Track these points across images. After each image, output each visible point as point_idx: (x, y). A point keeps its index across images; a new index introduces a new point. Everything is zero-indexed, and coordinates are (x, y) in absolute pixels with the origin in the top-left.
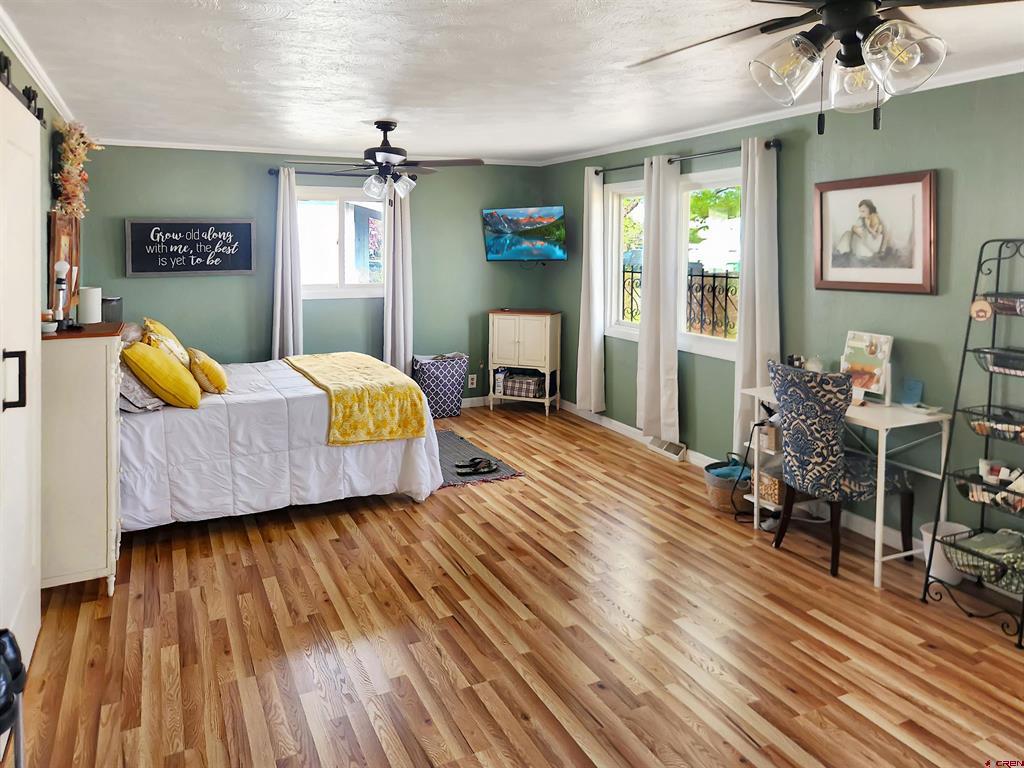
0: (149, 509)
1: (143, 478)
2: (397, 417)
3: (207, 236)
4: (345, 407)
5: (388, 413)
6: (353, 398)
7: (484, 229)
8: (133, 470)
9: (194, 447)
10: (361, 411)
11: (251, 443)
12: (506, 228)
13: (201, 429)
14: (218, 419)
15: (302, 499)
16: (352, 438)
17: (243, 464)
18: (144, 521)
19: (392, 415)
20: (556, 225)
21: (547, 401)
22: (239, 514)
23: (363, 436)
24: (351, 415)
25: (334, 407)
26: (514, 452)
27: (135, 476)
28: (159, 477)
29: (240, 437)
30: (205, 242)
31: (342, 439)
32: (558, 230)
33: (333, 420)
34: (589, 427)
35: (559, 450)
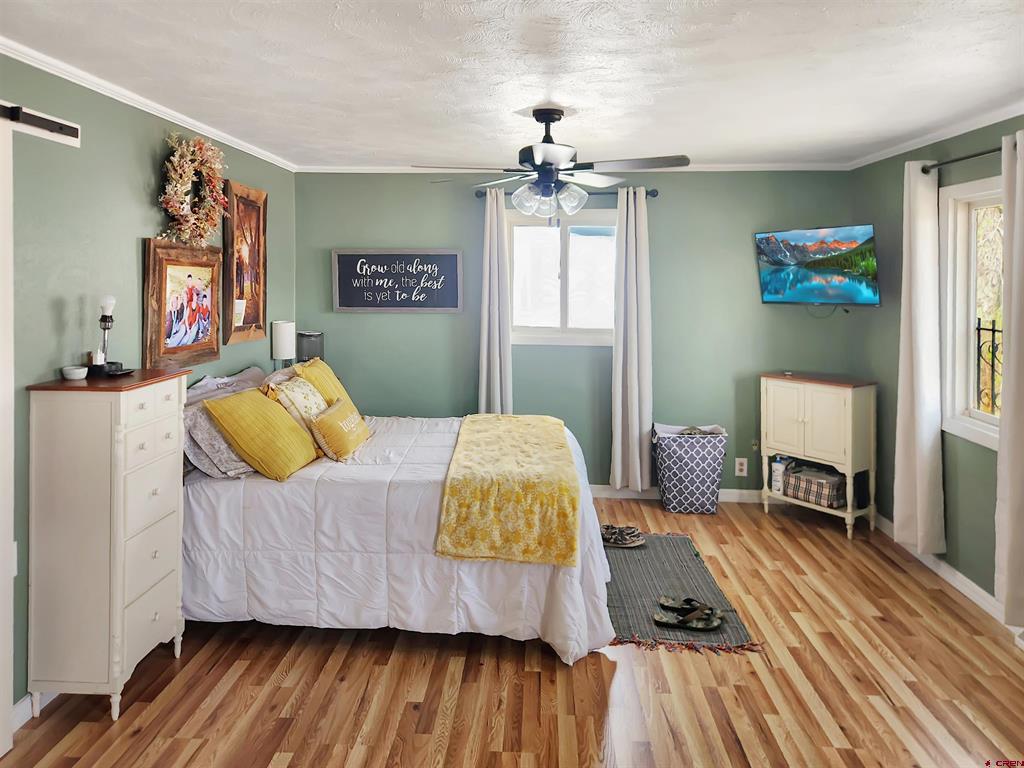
0: (222, 599)
1: (216, 561)
2: (536, 530)
3: (412, 269)
4: (460, 506)
5: (522, 522)
6: (473, 493)
7: (758, 259)
8: (205, 548)
9: (275, 533)
10: (483, 514)
11: (339, 537)
12: (788, 258)
13: (283, 509)
14: (304, 499)
15: (403, 624)
16: (468, 551)
17: (329, 561)
18: (215, 612)
19: (529, 525)
20: (861, 252)
21: (849, 516)
22: (324, 626)
23: (483, 549)
24: (467, 518)
25: (445, 503)
26: (766, 599)
27: (207, 555)
28: (234, 564)
29: (326, 526)
30: (410, 275)
31: (453, 550)
32: (863, 260)
33: (442, 521)
34: (914, 573)
35: (843, 611)
